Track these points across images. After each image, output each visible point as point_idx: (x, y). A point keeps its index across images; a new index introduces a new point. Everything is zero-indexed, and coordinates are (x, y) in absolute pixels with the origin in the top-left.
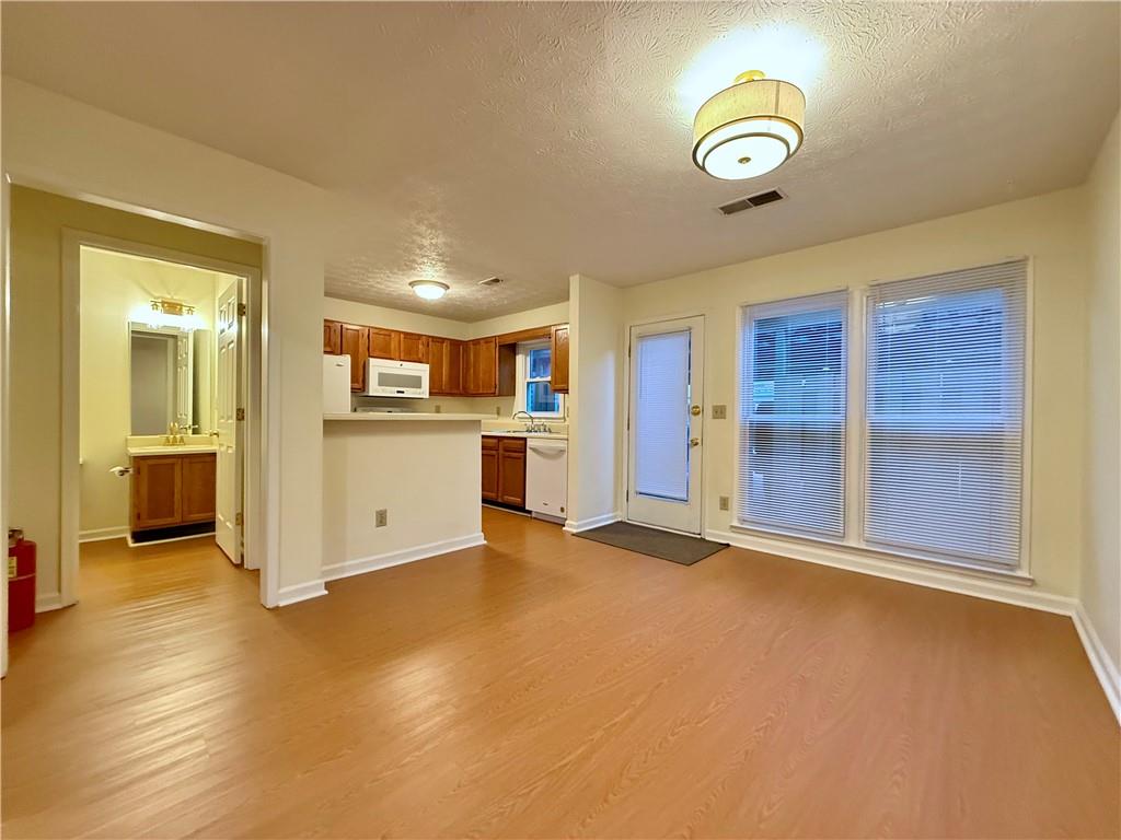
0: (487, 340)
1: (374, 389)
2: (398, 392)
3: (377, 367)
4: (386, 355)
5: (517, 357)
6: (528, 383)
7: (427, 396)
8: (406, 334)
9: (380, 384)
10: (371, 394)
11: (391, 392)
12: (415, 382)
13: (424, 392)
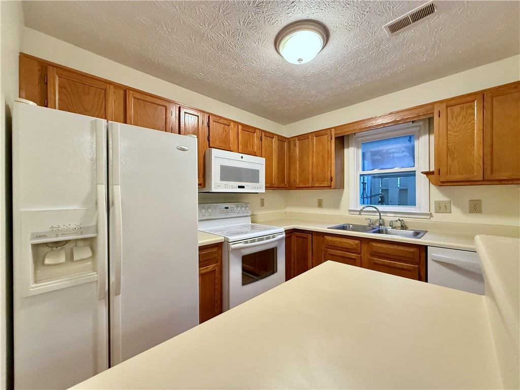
0: (318, 134)
1: (217, 185)
2: (239, 187)
3: (220, 158)
4: (226, 147)
5: (346, 150)
6: (361, 175)
7: (263, 191)
8: (244, 126)
9: (222, 179)
10: (213, 191)
11: (231, 187)
12: (252, 176)
13: (260, 187)
